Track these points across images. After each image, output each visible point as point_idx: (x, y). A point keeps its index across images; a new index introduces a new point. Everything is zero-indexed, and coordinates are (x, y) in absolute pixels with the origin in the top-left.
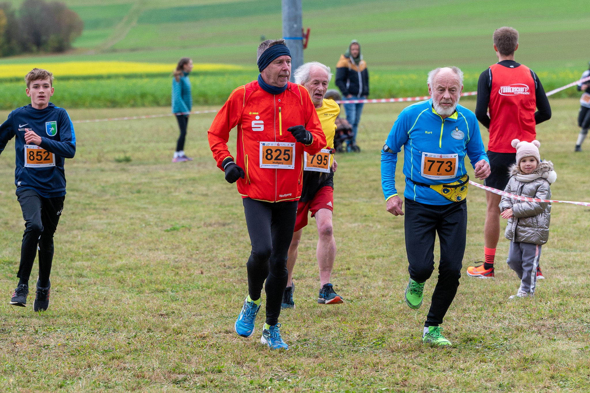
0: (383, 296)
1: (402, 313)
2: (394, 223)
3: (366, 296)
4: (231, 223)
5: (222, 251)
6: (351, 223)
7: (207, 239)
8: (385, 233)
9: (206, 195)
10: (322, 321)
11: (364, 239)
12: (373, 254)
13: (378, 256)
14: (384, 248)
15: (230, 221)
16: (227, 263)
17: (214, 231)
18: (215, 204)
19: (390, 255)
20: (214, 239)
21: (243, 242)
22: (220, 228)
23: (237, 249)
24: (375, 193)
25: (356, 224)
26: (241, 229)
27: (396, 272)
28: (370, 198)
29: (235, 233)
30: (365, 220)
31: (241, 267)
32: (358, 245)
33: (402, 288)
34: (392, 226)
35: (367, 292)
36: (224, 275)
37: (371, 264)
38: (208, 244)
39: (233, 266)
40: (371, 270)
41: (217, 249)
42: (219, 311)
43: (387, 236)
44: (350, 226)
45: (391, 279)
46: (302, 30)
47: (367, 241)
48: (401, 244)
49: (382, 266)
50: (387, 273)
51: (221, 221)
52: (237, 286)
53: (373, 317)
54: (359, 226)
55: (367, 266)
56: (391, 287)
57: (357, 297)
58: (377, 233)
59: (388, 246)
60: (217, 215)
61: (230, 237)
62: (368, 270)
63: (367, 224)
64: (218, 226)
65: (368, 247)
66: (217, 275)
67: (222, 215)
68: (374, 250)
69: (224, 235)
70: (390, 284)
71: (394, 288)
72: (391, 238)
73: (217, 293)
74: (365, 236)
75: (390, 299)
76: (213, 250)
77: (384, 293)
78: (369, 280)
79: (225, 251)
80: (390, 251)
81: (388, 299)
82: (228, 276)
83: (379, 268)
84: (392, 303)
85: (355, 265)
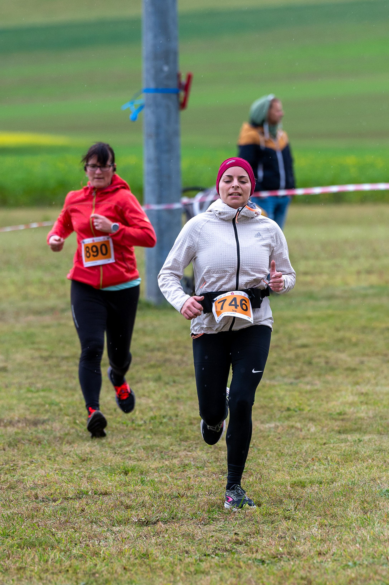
0: (320, 554)
2: (339, 423)
3: (289, 553)
4: (48, 420)
5: (31, 470)
6: (262, 422)
7: (4, 450)
8: (325, 441)
9: (4, 369)
11: (286, 451)
12: (303, 478)
13: (312, 483)
14: (322, 467)
15: (46, 418)
16: (42, 493)
17: (16, 433)
18: (20, 386)
19: (332, 481)
20: (18, 449)
21: (69, 455)
22: (28, 428)
23: (58, 467)
24: (306, 368)
25: (272, 425)
26: (67, 432)
27: (344, 510)
28: (297, 378)
29: (55, 438)
30: (288, 418)
31: (66, 499)
32: (276, 463)
33: (354, 540)
34: (337, 428)
35: (292, 545)
36: (36, 514)
37: (298, 496)
38: (6, 458)
39: (52, 497)
40: (299, 507)
41: (23, 467)
42: (27, 578)
43: (327, 445)
45: (335, 523)
46: (178, 76)
47: (291, 455)
48: (351, 461)
49: (319, 499)
50: (328, 513)
51: (28, 417)
52: (59, 534)
54: (277, 427)
55: (291, 499)
56: (334, 537)
57: (274, 555)
58: (309, 441)
59: (328, 464)
60: (22, 405)
61: (45, 445)
62: (292, 506)
63: (291, 424)
64: (24, 425)
65: (294, 466)
66: (22, 512)
67: (32, 405)
68: (303, 470)
69: (35, 442)
70: (332, 531)
71: (339, 538)
72: (334, 450)
73: (22, 546)
74: (289, 446)
75: (332, 559)
76: (15, 467)
77: (322, 548)
78: (295, 525)
79: (38, 470)
80: (332, 473)
81: (329, 560)
82: (43, 515)
83: (312, 502)
84: (335, 567)
85: (270, 497)
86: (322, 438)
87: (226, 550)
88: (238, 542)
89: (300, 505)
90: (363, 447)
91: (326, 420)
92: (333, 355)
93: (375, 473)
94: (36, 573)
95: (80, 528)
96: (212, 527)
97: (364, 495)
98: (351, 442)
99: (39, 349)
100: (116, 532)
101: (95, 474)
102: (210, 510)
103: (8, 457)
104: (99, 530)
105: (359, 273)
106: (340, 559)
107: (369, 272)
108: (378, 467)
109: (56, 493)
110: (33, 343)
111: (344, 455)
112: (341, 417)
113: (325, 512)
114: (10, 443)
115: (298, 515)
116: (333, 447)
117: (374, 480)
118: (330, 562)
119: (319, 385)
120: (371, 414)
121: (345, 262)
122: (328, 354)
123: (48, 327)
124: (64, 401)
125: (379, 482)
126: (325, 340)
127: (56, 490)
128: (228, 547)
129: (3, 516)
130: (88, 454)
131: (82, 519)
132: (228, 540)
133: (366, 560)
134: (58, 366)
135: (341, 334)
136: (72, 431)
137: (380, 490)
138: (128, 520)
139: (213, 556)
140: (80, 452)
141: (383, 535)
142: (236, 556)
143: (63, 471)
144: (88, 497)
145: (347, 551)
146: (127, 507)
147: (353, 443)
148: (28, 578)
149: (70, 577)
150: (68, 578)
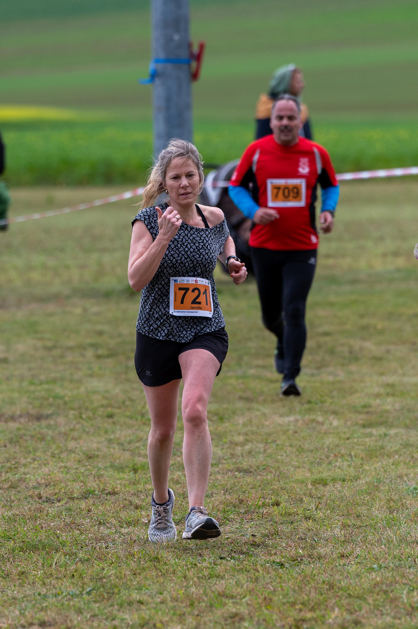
0: (343, 556)
1: (378, 589)
2: (363, 416)
3: (310, 556)
4: (52, 414)
5: (34, 468)
6: (281, 416)
7: (5, 446)
8: (348, 435)
9: (5, 361)
10: (225, 605)
11: (306, 446)
12: (325, 475)
13: (334, 480)
14: (345, 463)
15: (50, 412)
16: (45, 492)
17: (18, 429)
18: (22, 379)
19: (357, 478)
20: (20, 446)
21: (74, 452)
22: (30, 424)
23: (63, 465)
24: (327, 358)
25: (292, 418)
26: (72, 427)
27: (368, 510)
28: (318, 368)
29: (60, 433)
30: (310, 411)
31: (73, 499)
32: (295, 459)
33: (379, 541)
34: (361, 422)
35: (313, 547)
36: (39, 515)
37: (319, 496)
38: (7, 456)
39: (56, 497)
40: (320, 506)
41: (25, 465)
42: (29, 584)
43: (350, 440)
44: (279, 420)
45: (359, 523)
46: (190, 45)
47: (312, 451)
48: (377, 457)
49: (342, 499)
50: (351, 512)
51: (31, 412)
52: (64, 536)
53: (324, 596)
54: (297, 421)
55: (312, 498)
56: (357, 538)
57: (293, 558)
58: (331, 435)
59: (352, 460)
60: (25, 399)
61: (49, 441)
62: (313, 506)
63: (312, 417)
64: (27, 420)
65: (315, 462)
66: (24, 513)
67: (35, 399)
68: (325, 467)
69: (38, 438)
70: (356, 532)
71: (363, 540)
72: (358, 445)
73: (25, 549)
74: (309, 441)
75: (356, 561)
76: (16, 465)
77: (345, 550)
78: (316, 525)
79: (41, 468)
80: (356, 470)
81: (353, 563)
82: (47, 516)
83: (334, 501)
84: (359, 570)
85: (289, 496)
86: (345, 433)
87: (242, 553)
88: (255, 545)
89: (321, 504)
90: (390, 442)
91: (350, 412)
92: (357, 344)
93: (402, 469)
94: (39, 578)
95: (86, 530)
96: (227, 528)
97: (390, 493)
98: (376, 437)
99: (42, 339)
100: (125, 534)
101: (102, 473)
102: (226, 510)
103: (10, 454)
104: (106, 532)
105: (384, 255)
106: (364, 561)
107: (396, 254)
108: (405, 463)
109: (61, 492)
110: (36, 332)
111: (368, 451)
112: (366, 410)
113: (348, 512)
114: (12, 439)
115: (320, 514)
116: (357, 442)
117: (401, 477)
118: (353, 565)
119: (342, 375)
120: (397, 406)
121: (370, 244)
122: (352, 342)
123: (52, 314)
124: (70, 394)
125: (406, 479)
126: (348, 327)
127: (61, 489)
128: (245, 550)
129: (4, 517)
130: (95, 451)
131: (89, 520)
132: (244, 542)
133: (393, 563)
134: (62, 356)
135: (365, 321)
136: (78, 426)
137: (407, 488)
138: (138, 521)
139: (229, 559)
140: (86, 449)
141: (411, 536)
142: (253, 559)
143: (68, 470)
144: (95, 497)
145: (372, 553)
146: (137, 507)
147: (378, 438)
148: (31, 583)
149: (76, 582)
150: (73, 583)
